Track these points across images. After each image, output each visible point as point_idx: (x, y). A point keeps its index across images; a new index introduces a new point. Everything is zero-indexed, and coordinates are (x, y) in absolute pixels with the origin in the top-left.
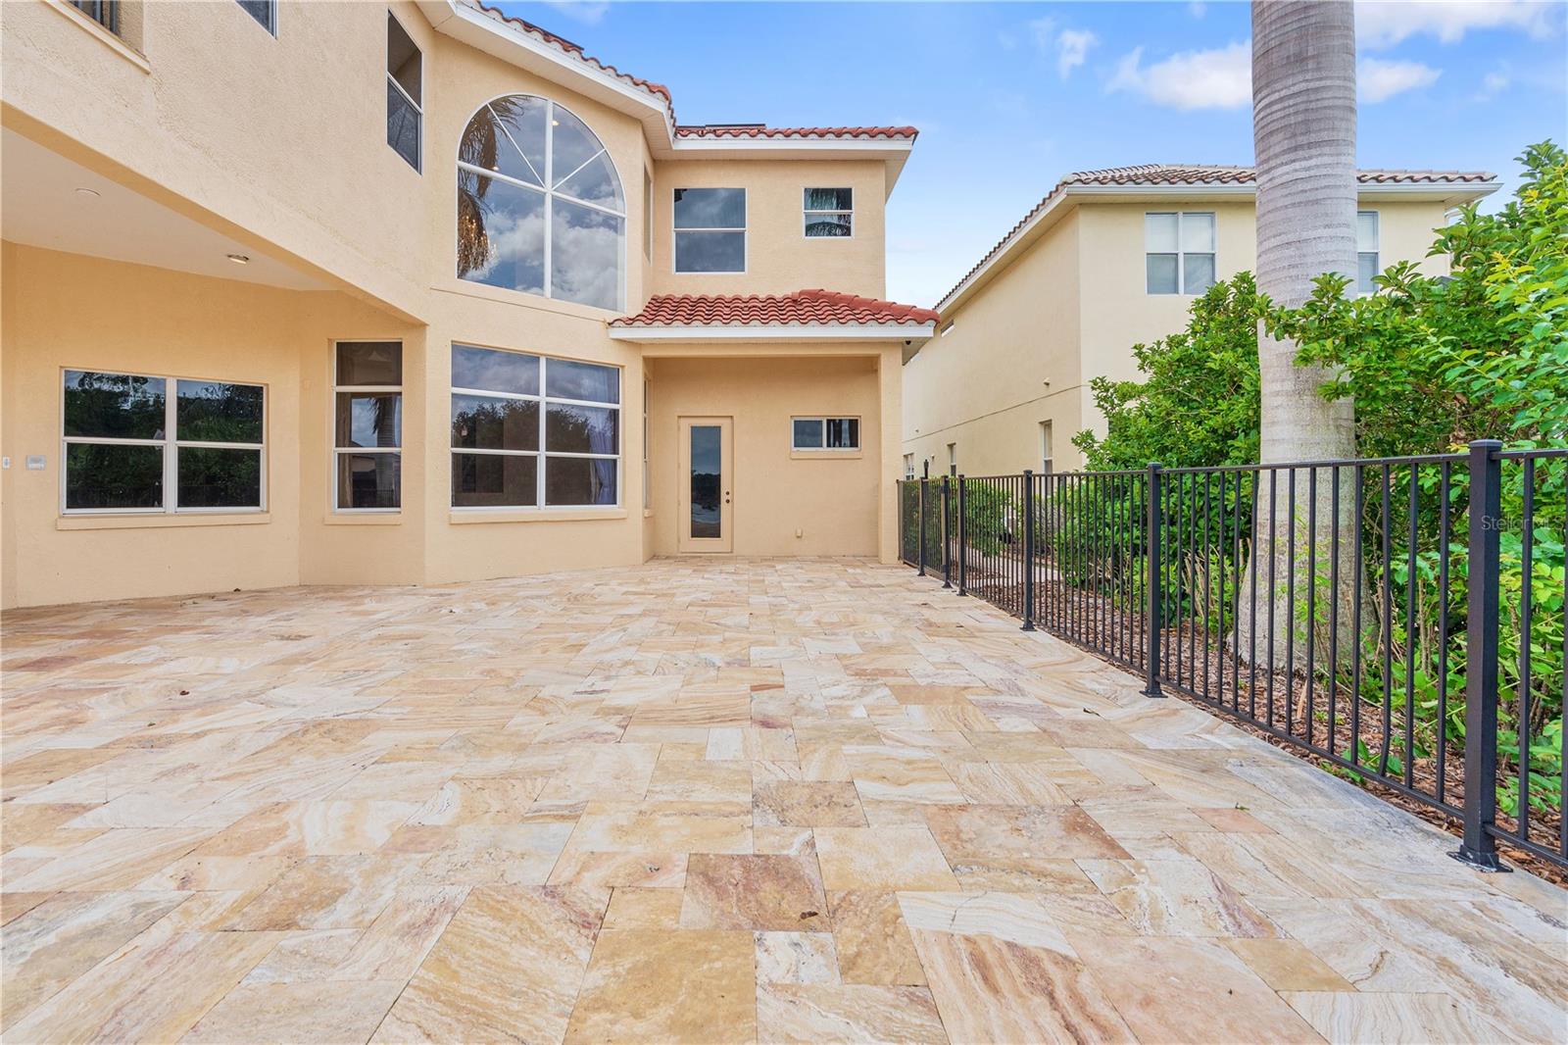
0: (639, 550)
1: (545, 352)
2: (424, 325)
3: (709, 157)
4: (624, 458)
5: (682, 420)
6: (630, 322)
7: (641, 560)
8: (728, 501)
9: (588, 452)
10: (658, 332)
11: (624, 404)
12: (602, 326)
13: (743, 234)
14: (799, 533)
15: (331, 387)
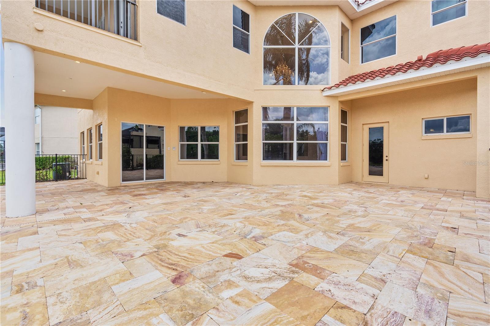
0: (336, 178)
1: (296, 105)
2: (252, 102)
3: (377, 8)
4: (330, 143)
5: (365, 126)
6: (332, 88)
7: (337, 183)
8: (387, 160)
9: (316, 141)
10: (343, 89)
11: (330, 121)
12: (319, 92)
13: (395, 36)
14: (426, 176)
15: (234, 125)
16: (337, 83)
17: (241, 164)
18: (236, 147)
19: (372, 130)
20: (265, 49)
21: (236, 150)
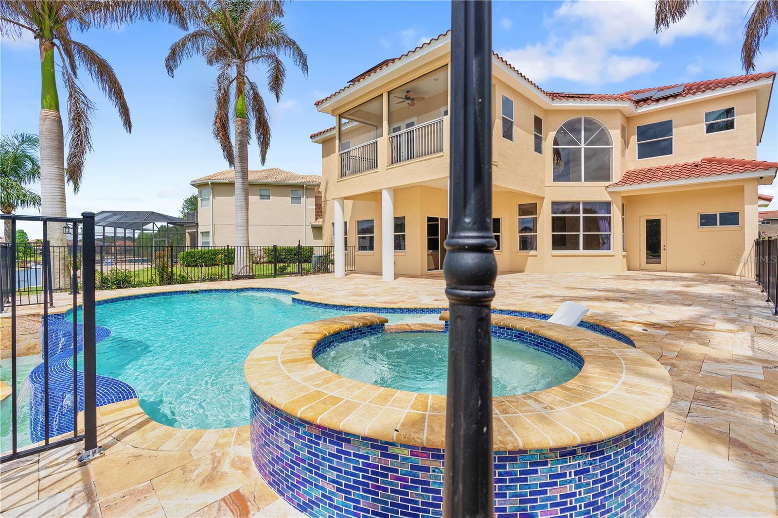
0: (620, 267)
1: (582, 200)
2: (543, 198)
3: (653, 111)
4: (614, 233)
5: (642, 218)
6: (616, 185)
7: (621, 270)
8: (664, 249)
9: (599, 232)
10: (627, 188)
11: (613, 214)
12: (604, 188)
13: (671, 138)
14: (703, 263)
15: (517, 217)
16: (620, 180)
17: (525, 254)
18: (520, 238)
19: (648, 221)
20: (554, 149)
21: (520, 240)
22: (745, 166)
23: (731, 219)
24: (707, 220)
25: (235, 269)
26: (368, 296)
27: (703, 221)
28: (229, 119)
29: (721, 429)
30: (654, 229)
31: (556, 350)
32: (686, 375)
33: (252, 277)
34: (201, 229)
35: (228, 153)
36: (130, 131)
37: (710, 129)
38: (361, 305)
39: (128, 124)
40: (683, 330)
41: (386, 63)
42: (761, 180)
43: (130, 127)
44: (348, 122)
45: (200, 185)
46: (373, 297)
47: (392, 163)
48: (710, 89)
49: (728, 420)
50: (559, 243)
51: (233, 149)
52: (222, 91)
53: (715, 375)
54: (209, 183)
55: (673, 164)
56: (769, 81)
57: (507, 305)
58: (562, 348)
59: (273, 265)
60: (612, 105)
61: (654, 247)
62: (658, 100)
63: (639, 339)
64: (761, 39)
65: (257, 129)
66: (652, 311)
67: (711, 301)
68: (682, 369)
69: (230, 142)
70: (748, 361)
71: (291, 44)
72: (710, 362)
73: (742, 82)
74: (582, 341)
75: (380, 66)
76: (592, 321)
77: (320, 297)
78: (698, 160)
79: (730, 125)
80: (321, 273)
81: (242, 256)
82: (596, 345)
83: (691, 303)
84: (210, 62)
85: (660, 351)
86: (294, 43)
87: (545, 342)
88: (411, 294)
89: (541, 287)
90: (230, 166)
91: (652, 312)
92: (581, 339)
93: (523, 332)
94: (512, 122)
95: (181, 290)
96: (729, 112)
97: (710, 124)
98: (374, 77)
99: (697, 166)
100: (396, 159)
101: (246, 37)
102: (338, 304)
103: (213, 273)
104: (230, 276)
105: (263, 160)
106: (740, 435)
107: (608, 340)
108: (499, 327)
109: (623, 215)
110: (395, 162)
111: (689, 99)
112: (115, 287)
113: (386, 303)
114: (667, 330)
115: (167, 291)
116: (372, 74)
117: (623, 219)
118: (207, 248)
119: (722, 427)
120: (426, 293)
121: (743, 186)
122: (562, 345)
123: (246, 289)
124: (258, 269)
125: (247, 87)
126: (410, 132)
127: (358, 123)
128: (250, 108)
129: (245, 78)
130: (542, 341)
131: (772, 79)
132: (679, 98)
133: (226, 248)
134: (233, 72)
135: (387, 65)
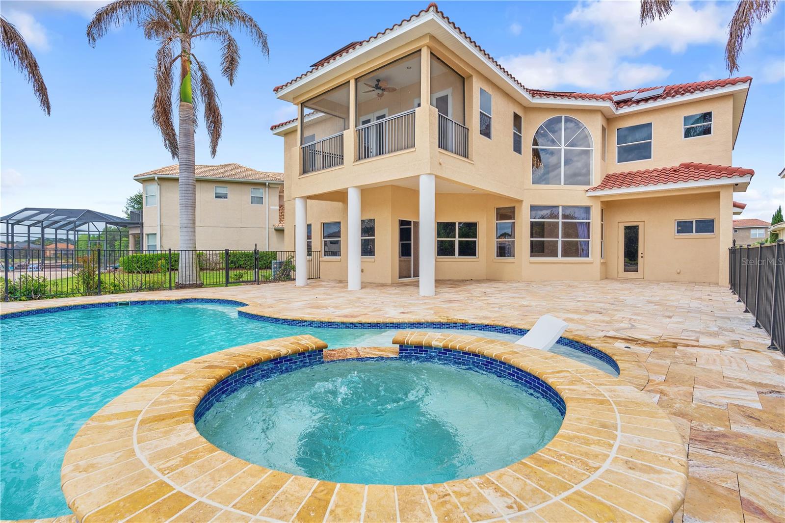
0: (598, 275)
1: (561, 204)
2: (521, 201)
3: (633, 113)
4: (592, 240)
5: (620, 224)
6: (595, 189)
7: (599, 279)
8: (642, 257)
9: (578, 238)
10: (607, 192)
11: (592, 219)
12: (583, 192)
13: (651, 142)
14: (678, 271)
15: (494, 221)
16: (600, 184)
17: (503, 261)
18: (497, 243)
19: (627, 228)
20: (534, 150)
21: (497, 247)
22: (722, 173)
23: (707, 226)
24: (684, 227)
25: (178, 277)
26: (327, 308)
27: (679, 228)
28: (173, 104)
29: (729, 485)
30: (632, 237)
31: (530, 384)
32: (677, 406)
33: (200, 286)
34: (146, 231)
35: (170, 142)
36: (49, 113)
37: (688, 133)
38: (315, 320)
39: (46, 103)
40: (667, 347)
41: (353, 46)
42: (737, 187)
43: (49, 108)
44: (313, 113)
45: (145, 180)
46: (332, 310)
47: (359, 159)
48: (689, 92)
49: (734, 470)
50: (538, 249)
51: (177, 138)
52: (163, 69)
53: (709, 405)
54: (156, 178)
55: (652, 169)
56: (746, 86)
57: (480, 318)
58: (538, 383)
59: (224, 272)
60: (593, 103)
61: (631, 255)
62: (638, 102)
63: (622, 358)
64: (743, 39)
65: (207, 117)
66: (634, 324)
67: (690, 312)
68: (672, 397)
69: (173, 130)
70: (740, 385)
71: (246, 20)
72: (701, 387)
73: (719, 86)
74: (562, 374)
75: (346, 49)
76: (571, 337)
77: (271, 309)
78: (676, 165)
79: (707, 131)
80: (282, 281)
81: (187, 261)
82: (579, 381)
83: (671, 314)
84: (148, 35)
85: (646, 373)
86: (251, 19)
87: (518, 373)
88: (376, 306)
89: (518, 297)
90: (173, 157)
91: (633, 326)
92: (561, 371)
93: (492, 359)
94: (490, 118)
95: (107, 302)
96: (707, 116)
97: (688, 128)
98: (340, 61)
99: (675, 171)
100: (363, 153)
101: (192, 8)
102: (289, 318)
103: (152, 280)
104: (173, 285)
105: (214, 152)
106: (753, 493)
107: (594, 371)
108: (463, 353)
109: (602, 221)
110: (362, 159)
111: (669, 101)
112: (24, 298)
113: (346, 316)
114: (652, 347)
115: (88, 303)
116: (338, 58)
117: (602, 224)
118: (151, 253)
119: (729, 481)
120: (394, 304)
121: (719, 193)
122: (538, 379)
123: (187, 300)
124: (206, 277)
125: (194, 67)
126: (379, 124)
127: (324, 114)
128: (198, 92)
129: (191, 56)
130: (513, 371)
131: (748, 84)
132: (658, 100)
133: (167, 252)
134: (176, 48)
135: (354, 48)
